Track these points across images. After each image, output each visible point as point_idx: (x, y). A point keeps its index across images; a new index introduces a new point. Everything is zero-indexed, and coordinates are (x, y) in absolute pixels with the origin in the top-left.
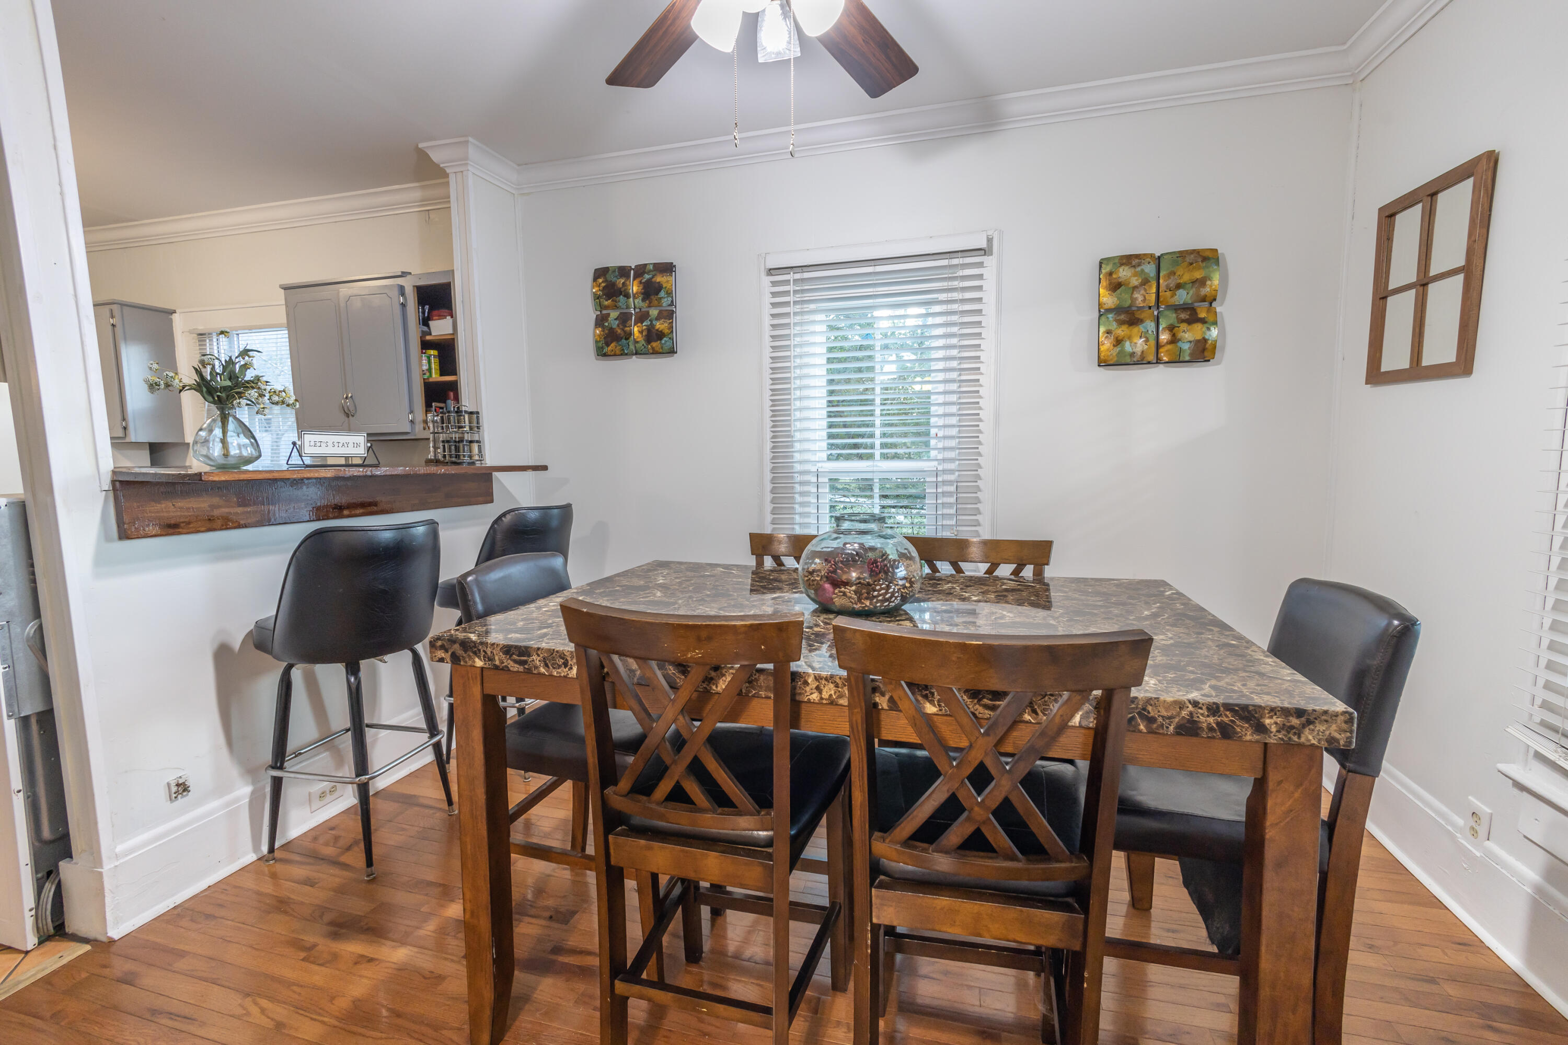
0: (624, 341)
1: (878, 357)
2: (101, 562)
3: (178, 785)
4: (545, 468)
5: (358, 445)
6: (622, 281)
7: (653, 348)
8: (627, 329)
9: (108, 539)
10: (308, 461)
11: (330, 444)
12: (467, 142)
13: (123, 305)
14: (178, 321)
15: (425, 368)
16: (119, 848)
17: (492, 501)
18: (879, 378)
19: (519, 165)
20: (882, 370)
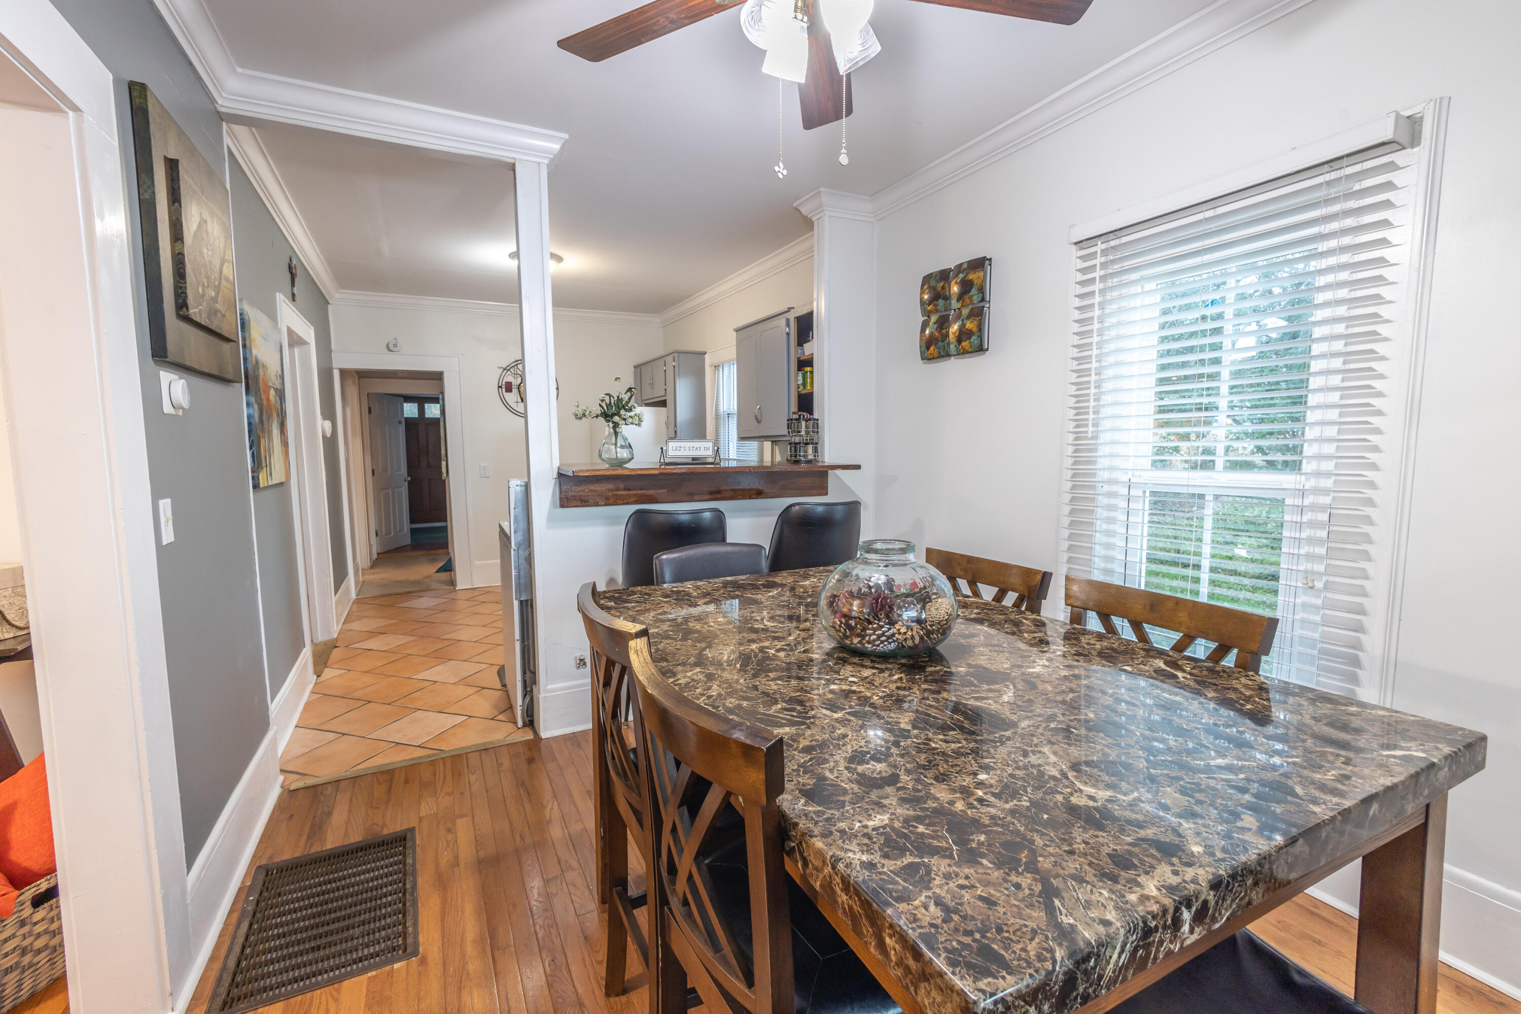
0: (940, 344)
1: (1228, 328)
2: (551, 520)
3: (581, 660)
4: (858, 467)
5: (708, 449)
6: (942, 284)
7: (963, 348)
8: (944, 331)
9: (555, 507)
10: (667, 460)
11: (687, 449)
12: (820, 192)
13: (679, 352)
14: (708, 359)
15: (800, 382)
16: (549, 687)
17: (827, 494)
18: (1227, 357)
19: (871, 196)
20: (1234, 345)
